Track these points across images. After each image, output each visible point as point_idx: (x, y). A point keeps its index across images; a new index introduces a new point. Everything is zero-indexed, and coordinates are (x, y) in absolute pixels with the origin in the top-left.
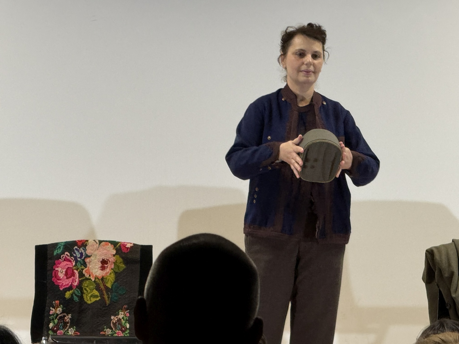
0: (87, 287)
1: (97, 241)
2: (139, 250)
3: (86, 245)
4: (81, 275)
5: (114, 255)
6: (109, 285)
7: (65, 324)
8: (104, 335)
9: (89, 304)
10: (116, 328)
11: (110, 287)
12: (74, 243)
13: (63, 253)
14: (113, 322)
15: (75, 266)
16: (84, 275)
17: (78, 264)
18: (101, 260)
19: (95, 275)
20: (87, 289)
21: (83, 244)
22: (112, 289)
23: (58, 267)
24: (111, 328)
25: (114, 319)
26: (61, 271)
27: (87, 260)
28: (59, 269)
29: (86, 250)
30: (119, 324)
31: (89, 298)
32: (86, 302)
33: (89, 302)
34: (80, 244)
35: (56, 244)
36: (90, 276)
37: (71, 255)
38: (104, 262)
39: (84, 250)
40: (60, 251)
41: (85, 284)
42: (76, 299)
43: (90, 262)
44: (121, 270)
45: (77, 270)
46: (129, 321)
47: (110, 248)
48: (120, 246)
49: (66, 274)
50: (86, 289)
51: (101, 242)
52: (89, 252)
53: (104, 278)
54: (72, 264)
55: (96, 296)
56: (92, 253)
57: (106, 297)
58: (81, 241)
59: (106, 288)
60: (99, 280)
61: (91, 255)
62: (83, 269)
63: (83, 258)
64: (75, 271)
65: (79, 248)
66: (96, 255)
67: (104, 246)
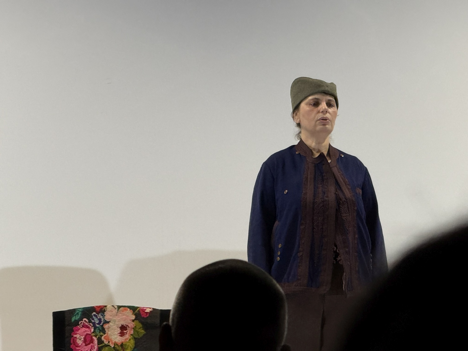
1: (116, 307)
2: (159, 314)
3: (105, 311)
4: (100, 341)
5: (133, 321)
12: (92, 309)
15: (93, 333)
16: (103, 342)
17: (97, 331)
18: (120, 326)
21: (101, 310)
23: (76, 334)
26: (79, 337)
27: (106, 326)
28: (78, 336)
29: (105, 316)
34: (98, 310)
35: (74, 310)
36: (109, 342)
37: (90, 322)
38: (123, 328)
44: (141, 335)
45: (96, 336)
47: (129, 312)
49: (85, 341)
51: (119, 307)
52: (107, 317)
54: (91, 330)
60: (119, 346)
61: (110, 322)
62: (101, 336)
63: (101, 324)
64: (94, 337)
65: (98, 314)
66: (115, 321)
67: (123, 311)
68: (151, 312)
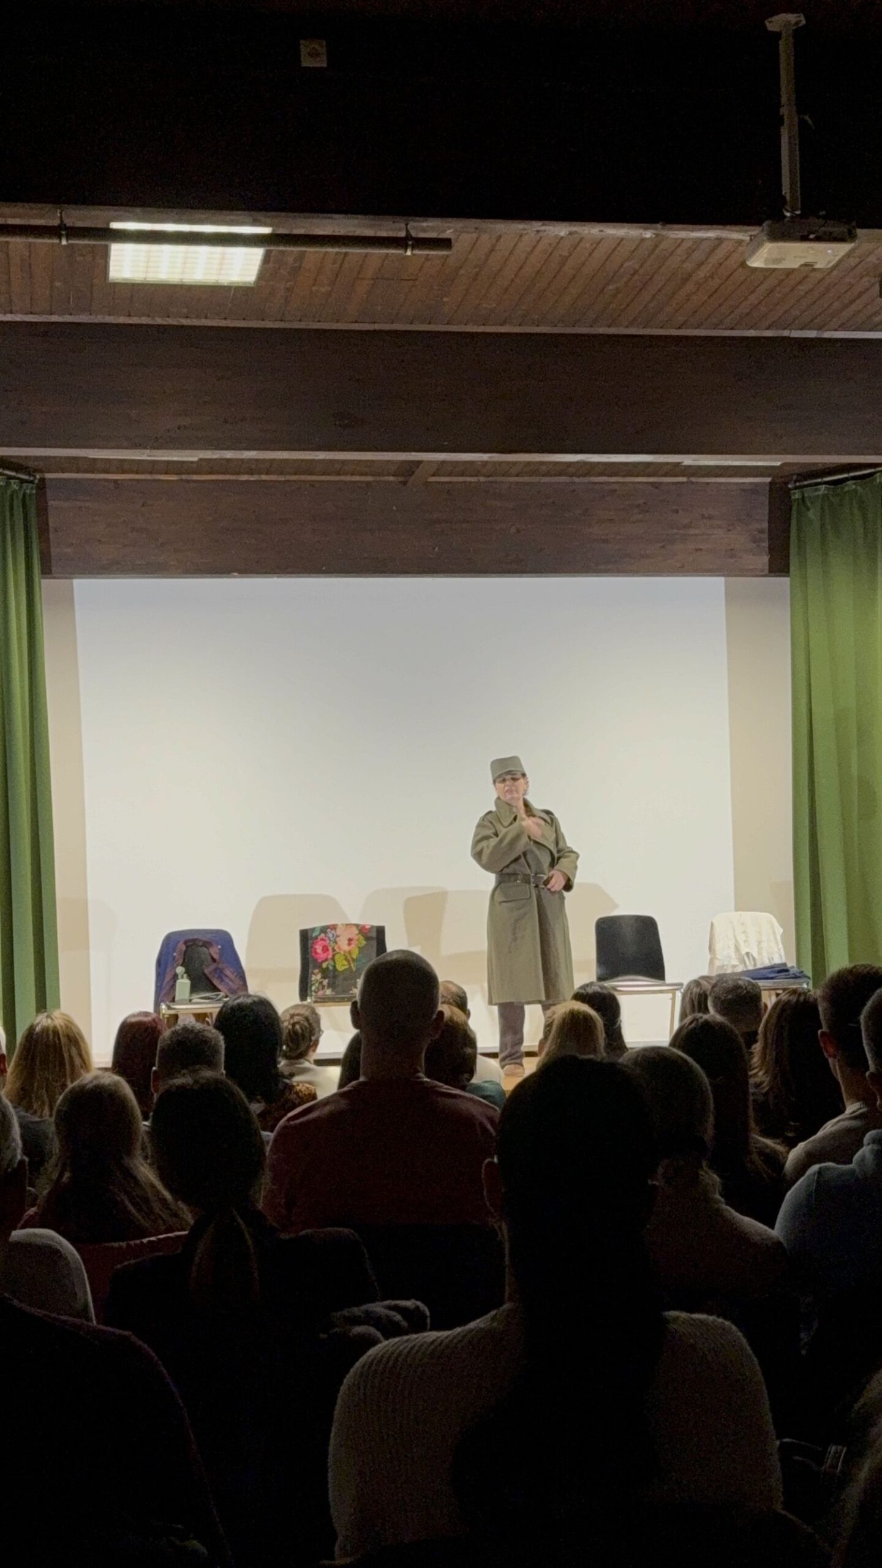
1: (345, 925)
2: (375, 930)
3: (336, 928)
4: (334, 950)
5: (357, 935)
6: (354, 956)
7: (323, 987)
8: (352, 994)
9: (340, 972)
11: (355, 958)
12: (327, 927)
15: (329, 944)
16: (336, 951)
17: (331, 942)
18: (348, 938)
19: (344, 950)
20: (339, 960)
21: (334, 927)
22: (356, 960)
23: (316, 945)
26: (319, 948)
27: (338, 939)
31: (340, 967)
32: (338, 970)
33: (340, 970)
34: (332, 927)
36: (340, 950)
37: (326, 936)
38: (350, 940)
39: (335, 931)
40: (317, 933)
41: (337, 957)
42: (331, 968)
43: (340, 940)
44: (363, 945)
45: (330, 946)
48: (361, 928)
49: (323, 950)
50: (337, 961)
51: (347, 925)
52: (338, 933)
53: (351, 951)
54: (326, 942)
55: (345, 965)
56: (341, 934)
57: (352, 965)
59: (353, 960)
60: (347, 953)
61: (340, 936)
62: (335, 946)
63: (334, 938)
64: (329, 948)
65: (332, 930)
66: (344, 935)
67: (349, 928)
68: (370, 928)
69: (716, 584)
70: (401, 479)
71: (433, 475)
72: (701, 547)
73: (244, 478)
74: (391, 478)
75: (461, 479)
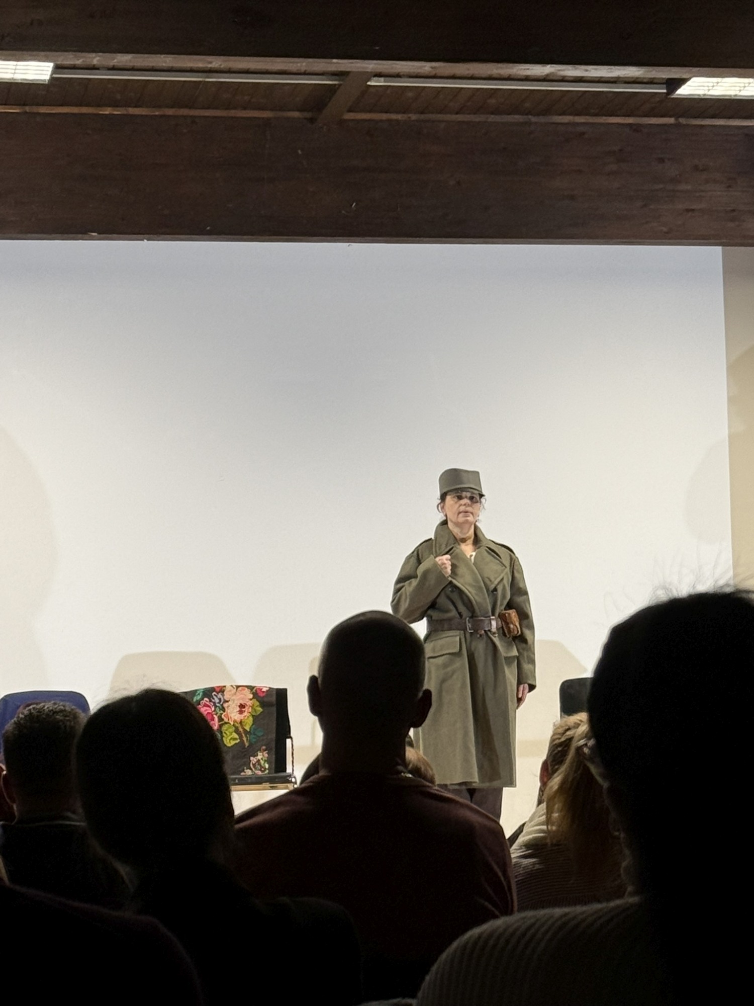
0: (226, 730)
1: (235, 687)
2: (275, 693)
3: (224, 691)
4: (221, 719)
5: (251, 699)
6: (247, 728)
9: (229, 747)
10: (256, 769)
11: (248, 730)
12: (213, 689)
13: (203, 699)
14: (253, 763)
15: (214, 711)
16: (223, 720)
17: (218, 709)
18: (239, 704)
19: (233, 720)
20: (227, 732)
21: (222, 690)
22: (250, 732)
24: (251, 769)
25: (253, 760)
27: (226, 705)
29: (224, 695)
30: (258, 765)
31: (228, 741)
32: (225, 745)
33: (229, 745)
34: (218, 690)
35: (196, 691)
36: (229, 720)
37: (210, 701)
38: (242, 706)
39: (222, 695)
40: (199, 698)
41: (224, 728)
43: (228, 707)
44: (258, 713)
45: (216, 714)
46: (267, 761)
47: (247, 691)
48: (256, 690)
50: (225, 733)
51: (238, 687)
52: (227, 697)
53: (243, 721)
54: (211, 709)
55: (235, 739)
56: (230, 698)
57: (245, 739)
58: (219, 687)
59: (245, 730)
60: (237, 723)
61: (229, 701)
62: (221, 714)
63: (221, 703)
64: (215, 716)
65: (218, 693)
66: (234, 700)
67: (241, 691)
68: (267, 691)
69: (713, 255)
70: (308, 115)
71: (350, 111)
72: (693, 207)
73: (107, 111)
74: (296, 114)
75: (384, 116)
